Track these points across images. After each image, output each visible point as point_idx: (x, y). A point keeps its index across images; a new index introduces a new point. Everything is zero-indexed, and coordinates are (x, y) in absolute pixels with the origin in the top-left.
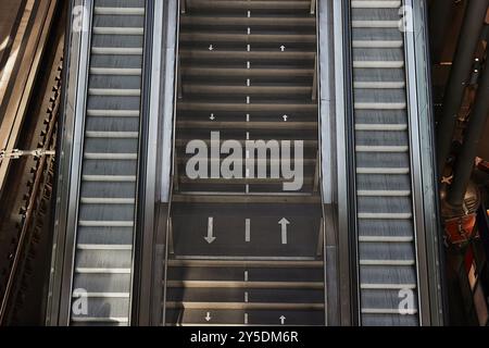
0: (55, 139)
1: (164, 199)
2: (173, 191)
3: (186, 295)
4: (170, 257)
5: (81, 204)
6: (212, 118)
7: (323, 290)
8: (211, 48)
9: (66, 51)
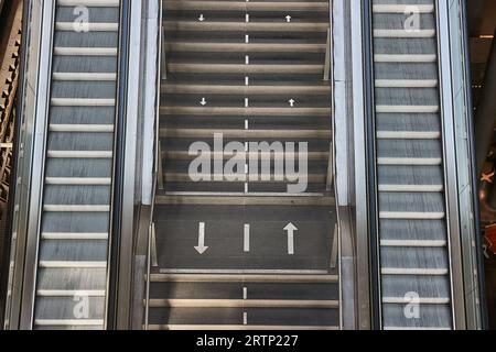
0: (12, 128)
1: (146, 201)
2: (157, 192)
3: (173, 316)
4: (153, 270)
5: (44, 212)
6: (203, 103)
7: (338, 309)
8: (201, 19)
9: (25, 22)
